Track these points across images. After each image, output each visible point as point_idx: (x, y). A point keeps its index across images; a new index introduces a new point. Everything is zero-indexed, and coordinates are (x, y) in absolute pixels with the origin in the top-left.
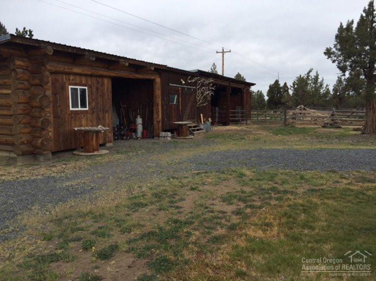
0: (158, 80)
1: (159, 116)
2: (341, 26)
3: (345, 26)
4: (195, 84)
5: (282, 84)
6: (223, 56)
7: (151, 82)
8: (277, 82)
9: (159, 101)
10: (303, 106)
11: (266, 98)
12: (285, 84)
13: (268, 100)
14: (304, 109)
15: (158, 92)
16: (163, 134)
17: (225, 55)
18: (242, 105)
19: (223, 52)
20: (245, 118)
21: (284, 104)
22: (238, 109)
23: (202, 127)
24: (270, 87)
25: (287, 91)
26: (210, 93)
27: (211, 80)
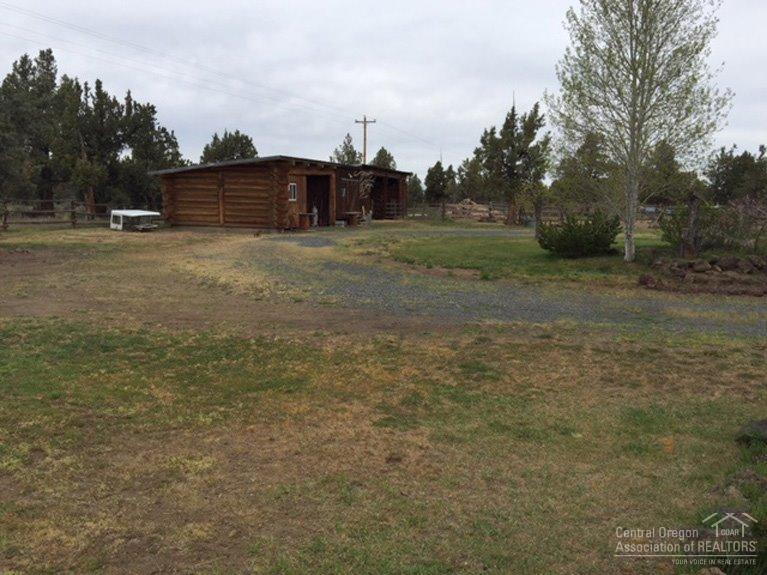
0: (334, 176)
1: (333, 207)
2: (486, 132)
3: (489, 131)
4: (359, 177)
5: (445, 168)
6: (365, 127)
7: (328, 178)
8: (439, 164)
9: (334, 193)
10: (469, 200)
11: (424, 187)
12: (451, 167)
13: (428, 191)
14: (470, 204)
15: (333, 186)
16: (338, 222)
17: (367, 127)
18: (397, 198)
19: (365, 122)
20: (400, 213)
21: (447, 196)
22: (393, 203)
23: (365, 218)
24: (429, 171)
25: (453, 178)
26: (370, 185)
27: (371, 173)
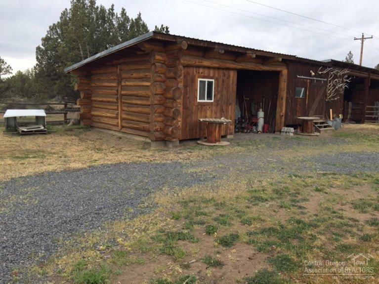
0: (285, 72)
1: (282, 110)
7: (278, 75)
15: (283, 85)
16: (285, 129)
17: (364, 42)
19: (363, 39)
22: (377, 105)
23: (330, 123)
26: (344, 86)
27: (346, 71)
